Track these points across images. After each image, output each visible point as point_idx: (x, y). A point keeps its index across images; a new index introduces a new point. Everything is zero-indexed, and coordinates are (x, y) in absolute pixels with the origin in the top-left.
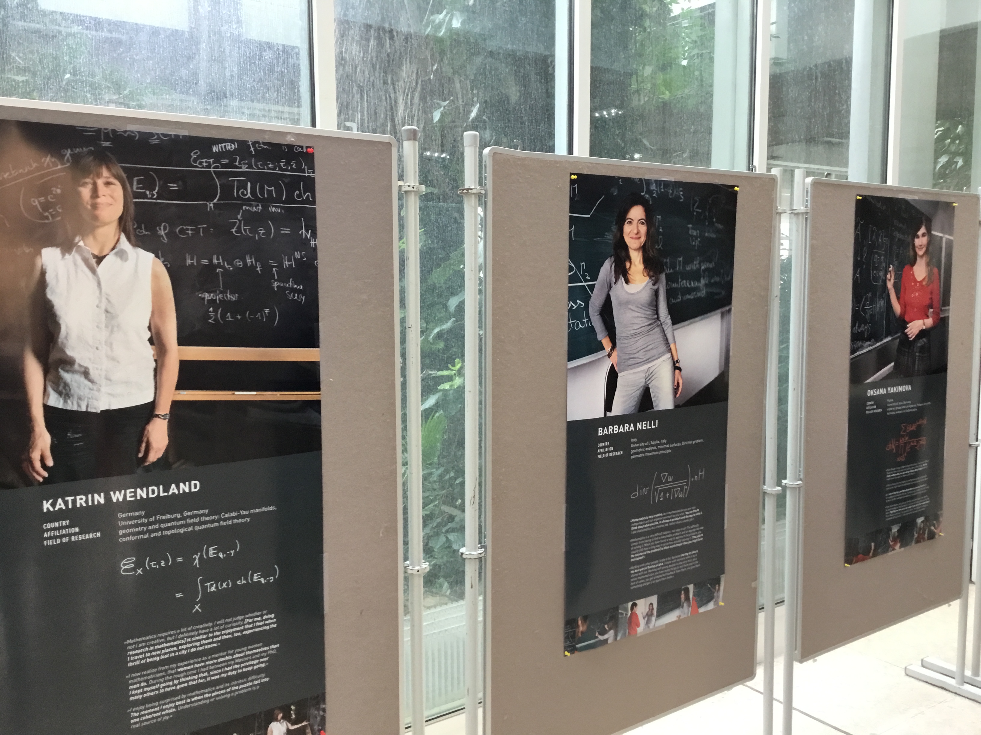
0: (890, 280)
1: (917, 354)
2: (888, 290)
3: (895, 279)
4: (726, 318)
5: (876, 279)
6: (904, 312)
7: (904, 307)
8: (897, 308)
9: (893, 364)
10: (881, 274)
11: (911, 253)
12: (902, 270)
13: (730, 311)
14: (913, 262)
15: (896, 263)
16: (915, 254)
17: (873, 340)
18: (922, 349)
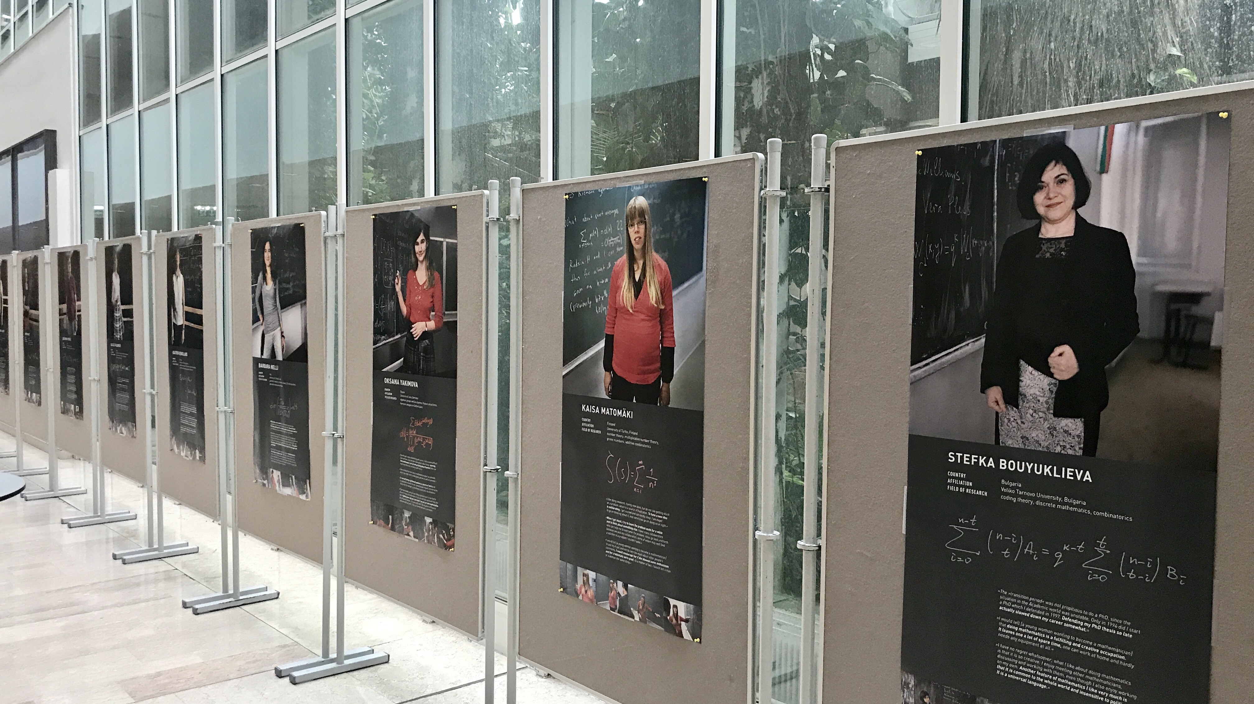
0: (397, 284)
1: (422, 354)
2: (397, 293)
3: (401, 283)
4: (304, 308)
5: (387, 283)
6: (409, 313)
7: (409, 307)
8: (404, 309)
9: (402, 359)
10: (391, 278)
11: (413, 259)
12: (406, 275)
13: (305, 303)
14: (415, 269)
15: (401, 269)
16: (417, 260)
17: (386, 335)
18: (425, 350)
